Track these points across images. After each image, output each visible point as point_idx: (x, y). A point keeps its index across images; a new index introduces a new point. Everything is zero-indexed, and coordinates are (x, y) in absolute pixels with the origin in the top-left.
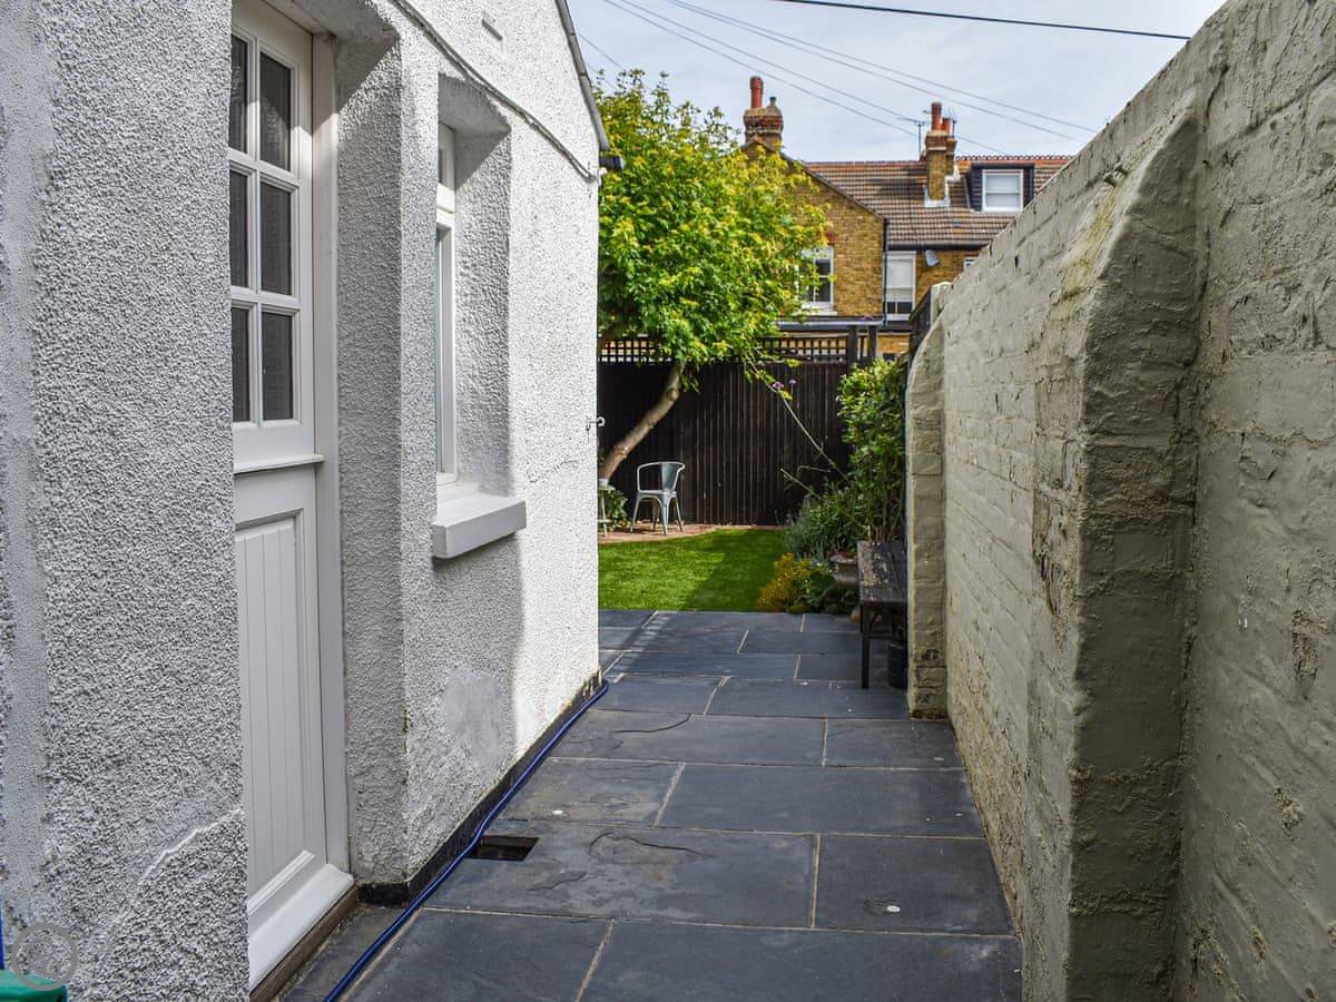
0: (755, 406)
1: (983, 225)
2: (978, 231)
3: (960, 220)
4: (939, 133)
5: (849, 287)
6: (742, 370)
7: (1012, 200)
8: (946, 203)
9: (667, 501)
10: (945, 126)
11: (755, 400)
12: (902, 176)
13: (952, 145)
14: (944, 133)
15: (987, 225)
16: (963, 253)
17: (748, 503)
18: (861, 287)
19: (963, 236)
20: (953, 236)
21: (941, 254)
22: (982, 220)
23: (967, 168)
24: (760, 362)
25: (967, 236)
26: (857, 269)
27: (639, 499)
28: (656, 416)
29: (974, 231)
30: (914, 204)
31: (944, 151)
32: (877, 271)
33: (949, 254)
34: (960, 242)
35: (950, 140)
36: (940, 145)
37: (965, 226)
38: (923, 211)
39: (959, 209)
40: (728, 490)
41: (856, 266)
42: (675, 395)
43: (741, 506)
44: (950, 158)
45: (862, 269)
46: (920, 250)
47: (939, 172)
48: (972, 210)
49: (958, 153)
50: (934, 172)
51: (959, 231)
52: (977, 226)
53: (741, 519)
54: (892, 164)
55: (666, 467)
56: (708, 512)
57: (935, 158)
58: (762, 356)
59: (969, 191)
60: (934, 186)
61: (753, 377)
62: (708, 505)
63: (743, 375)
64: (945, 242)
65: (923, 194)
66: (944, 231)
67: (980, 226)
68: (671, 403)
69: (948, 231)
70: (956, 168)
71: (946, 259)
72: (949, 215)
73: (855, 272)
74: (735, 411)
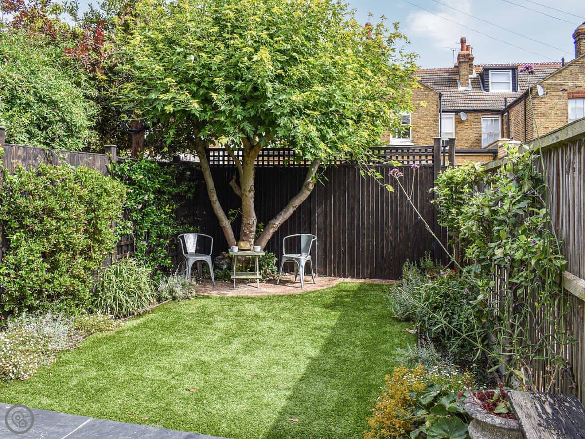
0: (368, 196)
1: (491, 99)
2: (488, 102)
3: (478, 97)
4: (465, 52)
5: (420, 130)
6: (358, 169)
7: (506, 86)
8: (470, 87)
9: (303, 263)
10: (467, 49)
11: (368, 191)
12: (446, 76)
13: (472, 59)
14: (468, 52)
15: (493, 99)
16: (480, 114)
17: (362, 263)
18: (427, 130)
19: (480, 105)
20: (474, 105)
21: (469, 114)
22: (490, 96)
23: (481, 70)
24: (371, 164)
25: (482, 105)
26: (425, 120)
27: (284, 261)
28: (298, 201)
29: (486, 102)
30: (452, 89)
31: (468, 62)
32: (436, 121)
33: (473, 114)
34: (479, 108)
35: (471, 56)
36: (465, 59)
37: (481, 99)
38: (458, 92)
39: (477, 91)
40: (349, 252)
41: (424, 119)
42: (311, 187)
43: (358, 264)
44: (471, 65)
45: (427, 120)
46: (457, 112)
47: (466, 72)
48: (484, 92)
49: (475, 63)
50: (463, 73)
51: (477, 102)
52: (487, 99)
53: (358, 274)
54: (440, 70)
55: (304, 237)
56: (335, 268)
57: (463, 65)
58: (373, 159)
59: (482, 81)
60: (464, 80)
61: (367, 174)
62: (335, 263)
63: (359, 173)
64: (470, 108)
65: (457, 84)
66: (470, 102)
67: (489, 99)
68: (308, 193)
69: (472, 102)
70: (474, 71)
71: (472, 117)
72: (472, 94)
73: (423, 122)
74: (354, 197)
